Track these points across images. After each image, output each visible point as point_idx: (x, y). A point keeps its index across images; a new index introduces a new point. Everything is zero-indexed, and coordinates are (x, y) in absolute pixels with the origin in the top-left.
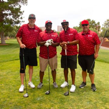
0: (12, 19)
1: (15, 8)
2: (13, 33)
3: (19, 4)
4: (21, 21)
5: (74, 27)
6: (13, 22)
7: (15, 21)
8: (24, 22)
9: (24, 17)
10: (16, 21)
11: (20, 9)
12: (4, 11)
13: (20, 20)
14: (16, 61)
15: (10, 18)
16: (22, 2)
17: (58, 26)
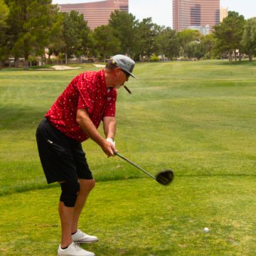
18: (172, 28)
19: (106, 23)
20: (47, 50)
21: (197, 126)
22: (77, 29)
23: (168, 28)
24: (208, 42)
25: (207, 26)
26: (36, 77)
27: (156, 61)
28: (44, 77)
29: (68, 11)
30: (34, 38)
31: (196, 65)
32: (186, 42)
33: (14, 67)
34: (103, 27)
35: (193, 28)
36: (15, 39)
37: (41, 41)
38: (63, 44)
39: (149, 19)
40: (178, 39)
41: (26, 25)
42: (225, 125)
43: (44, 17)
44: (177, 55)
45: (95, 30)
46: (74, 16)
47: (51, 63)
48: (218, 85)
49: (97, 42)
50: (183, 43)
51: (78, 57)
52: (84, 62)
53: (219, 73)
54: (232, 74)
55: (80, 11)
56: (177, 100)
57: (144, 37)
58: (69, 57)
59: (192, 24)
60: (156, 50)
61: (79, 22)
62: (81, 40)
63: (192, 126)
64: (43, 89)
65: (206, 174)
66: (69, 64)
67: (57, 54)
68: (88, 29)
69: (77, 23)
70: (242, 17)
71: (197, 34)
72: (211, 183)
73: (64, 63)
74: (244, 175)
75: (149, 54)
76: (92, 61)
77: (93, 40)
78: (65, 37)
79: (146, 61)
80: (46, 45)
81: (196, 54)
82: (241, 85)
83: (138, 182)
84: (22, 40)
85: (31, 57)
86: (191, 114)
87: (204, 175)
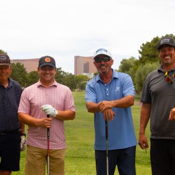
17: (77, 58)
18: (73, 74)
19: (36, 70)
22: (20, 72)
23: (70, 74)
25: (93, 74)
29: (15, 63)
32: (80, 81)
34: (34, 72)
35: (85, 74)
39: (60, 69)
40: (76, 80)
42: (85, 125)
44: (75, 88)
45: (30, 73)
46: (18, 65)
49: (31, 79)
50: (79, 82)
55: (22, 63)
59: (85, 72)
61: (21, 69)
62: (22, 78)
68: (26, 73)
69: (20, 69)
71: (86, 77)
77: (29, 78)
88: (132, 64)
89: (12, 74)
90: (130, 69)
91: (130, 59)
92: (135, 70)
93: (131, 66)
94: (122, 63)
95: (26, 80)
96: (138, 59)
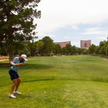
0: (23, 34)
1: (27, 22)
2: (25, 51)
3: (31, 17)
4: (33, 37)
5: (101, 42)
6: (24, 38)
7: (26, 36)
8: (37, 38)
9: (37, 33)
10: (28, 36)
11: (32, 23)
12: (13, 26)
13: (32, 35)
14: (25, 83)
15: (20, 33)
16: (34, 15)
17: (81, 41)
18: (80, 48)
19: (65, 47)
20: (52, 52)
21: (79, 69)
24: (88, 51)
25: (88, 47)
26: (48, 58)
27: (76, 55)
28: (50, 58)
29: (57, 44)
30: (49, 50)
31: (85, 56)
33: (45, 56)
34: (64, 47)
35: (85, 48)
36: (45, 50)
37: (50, 50)
38: (55, 51)
39: (75, 46)
41: (47, 47)
42: (85, 69)
43: (51, 45)
44: (81, 54)
46: (58, 45)
47: (52, 55)
48: (88, 60)
49: (63, 51)
50: (82, 51)
51: (59, 54)
52: (60, 55)
53: (89, 58)
54: (92, 58)
55: (59, 44)
56: (77, 64)
57: (73, 50)
58: (57, 54)
60: (76, 53)
62: (59, 50)
63: (77, 69)
64: (49, 61)
65: (69, 79)
66: (56, 55)
67: (54, 53)
70: (95, 46)
71: (85, 49)
72: (69, 81)
73: (55, 55)
74: (78, 80)
75: (74, 53)
76: (62, 55)
78: (56, 49)
79: (74, 55)
80: (51, 51)
81: (85, 53)
82: (93, 60)
83: (53, 81)
84: (46, 50)
85: (48, 54)
86: (79, 66)
87: (69, 80)
88: (105, 43)
89: (55, 48)
90: (104, 45)
91: (104, 41)
92: (106, 46)
93: (104, 44)
94: (100, 43)
95: (61, 50)
96: (107, 41)
